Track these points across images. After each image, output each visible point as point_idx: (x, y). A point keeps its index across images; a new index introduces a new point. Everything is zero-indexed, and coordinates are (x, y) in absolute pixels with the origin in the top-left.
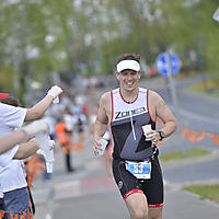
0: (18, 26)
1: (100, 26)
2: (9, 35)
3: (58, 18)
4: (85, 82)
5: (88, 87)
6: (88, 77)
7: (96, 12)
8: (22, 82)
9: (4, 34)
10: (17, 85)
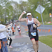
0: (5, 12)
1: (18, 12)
2: (3, 13)
3: (11, 11)
4: (15, 21)
5: (16, 22)
6: (16, 20)
7: (17, 10)
8: (6, 21)
9: (2, 14)
10: (5, 21)
